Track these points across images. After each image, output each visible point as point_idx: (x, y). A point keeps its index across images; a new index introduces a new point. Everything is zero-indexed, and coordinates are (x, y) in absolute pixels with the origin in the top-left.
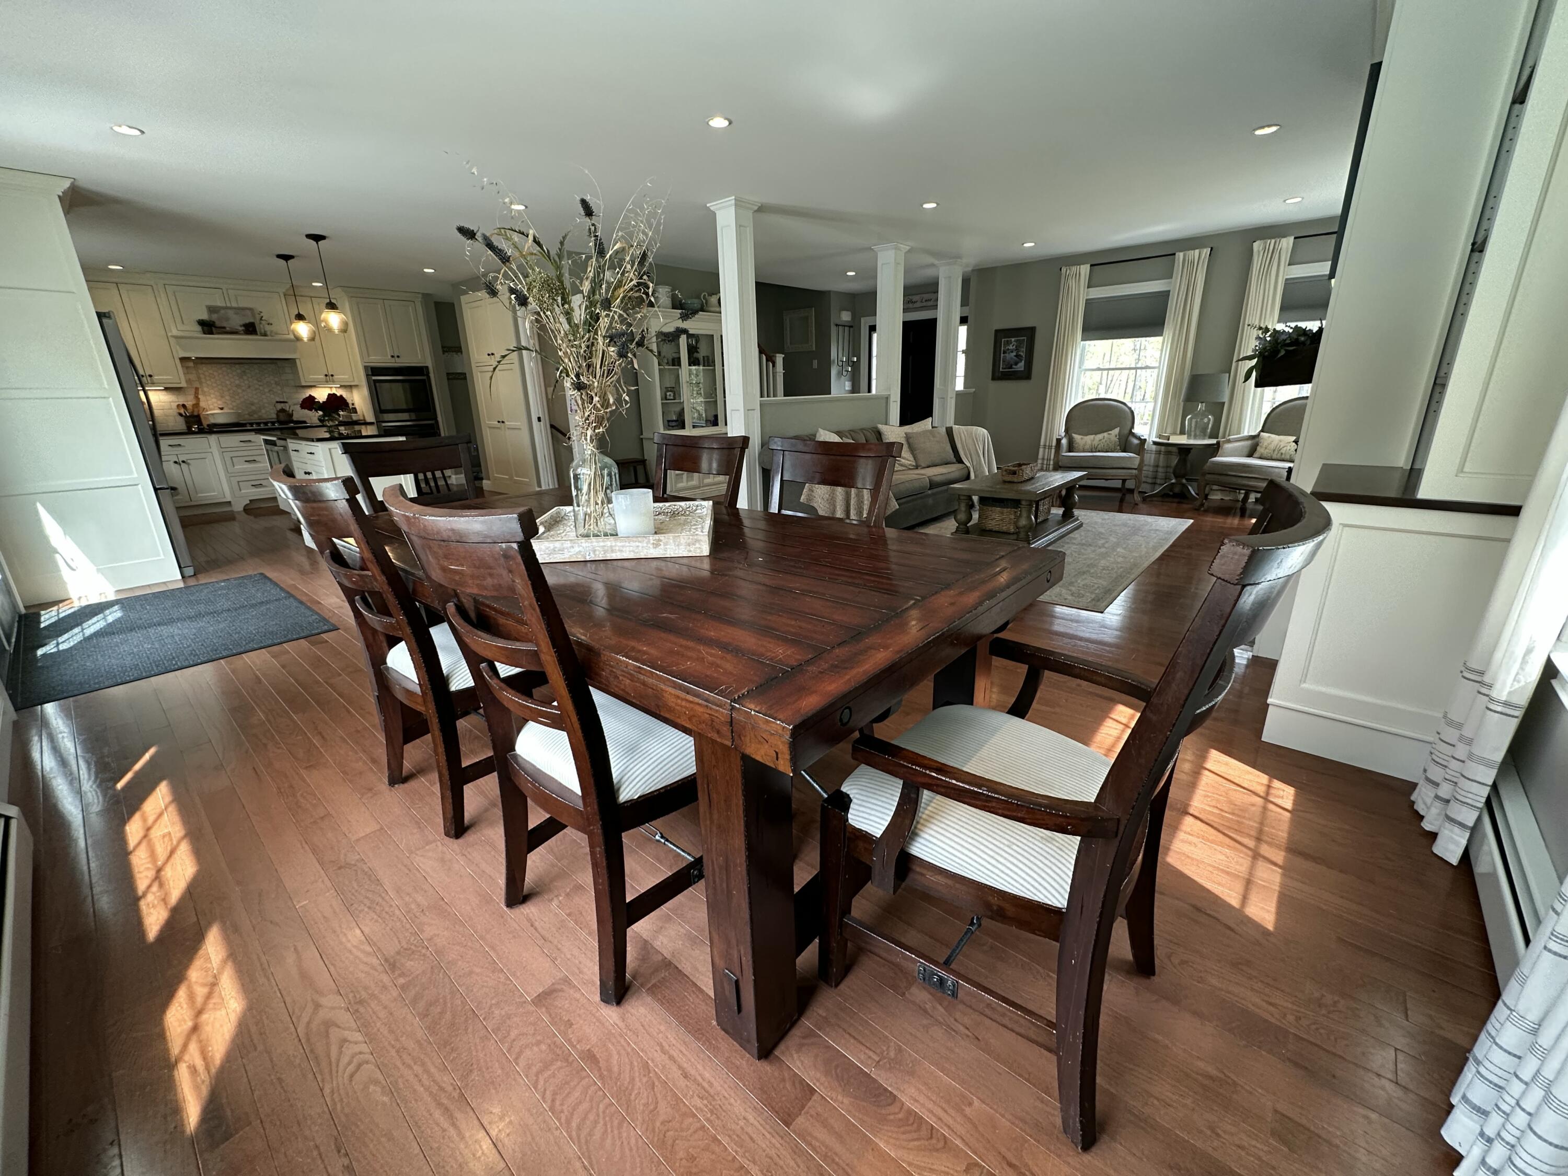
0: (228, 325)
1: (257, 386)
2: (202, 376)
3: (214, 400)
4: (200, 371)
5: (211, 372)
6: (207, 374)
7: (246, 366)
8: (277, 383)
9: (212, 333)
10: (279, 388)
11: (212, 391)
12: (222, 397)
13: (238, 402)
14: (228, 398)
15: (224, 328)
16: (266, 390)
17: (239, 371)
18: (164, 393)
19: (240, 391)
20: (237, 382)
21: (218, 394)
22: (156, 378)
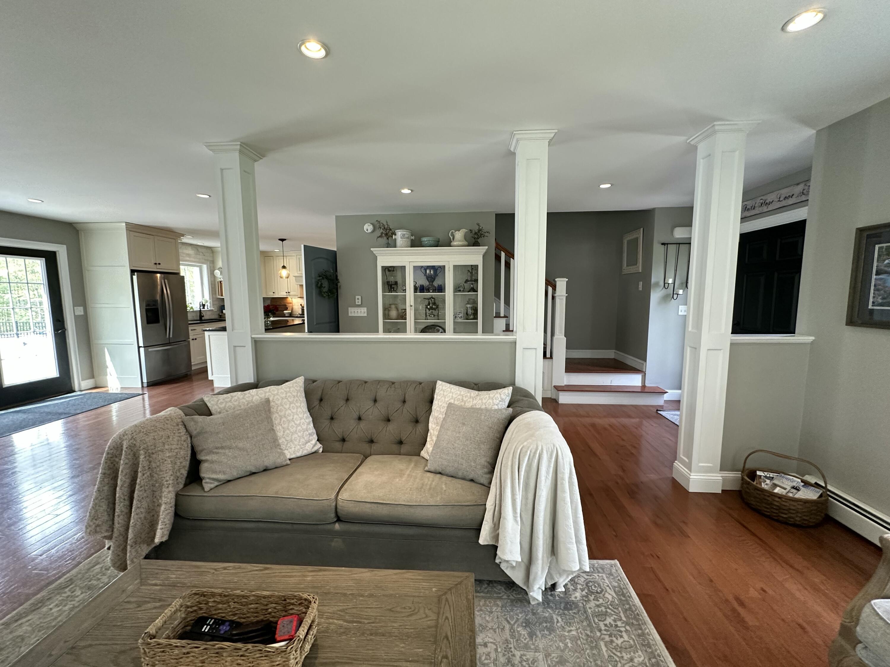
22: (291, 293)
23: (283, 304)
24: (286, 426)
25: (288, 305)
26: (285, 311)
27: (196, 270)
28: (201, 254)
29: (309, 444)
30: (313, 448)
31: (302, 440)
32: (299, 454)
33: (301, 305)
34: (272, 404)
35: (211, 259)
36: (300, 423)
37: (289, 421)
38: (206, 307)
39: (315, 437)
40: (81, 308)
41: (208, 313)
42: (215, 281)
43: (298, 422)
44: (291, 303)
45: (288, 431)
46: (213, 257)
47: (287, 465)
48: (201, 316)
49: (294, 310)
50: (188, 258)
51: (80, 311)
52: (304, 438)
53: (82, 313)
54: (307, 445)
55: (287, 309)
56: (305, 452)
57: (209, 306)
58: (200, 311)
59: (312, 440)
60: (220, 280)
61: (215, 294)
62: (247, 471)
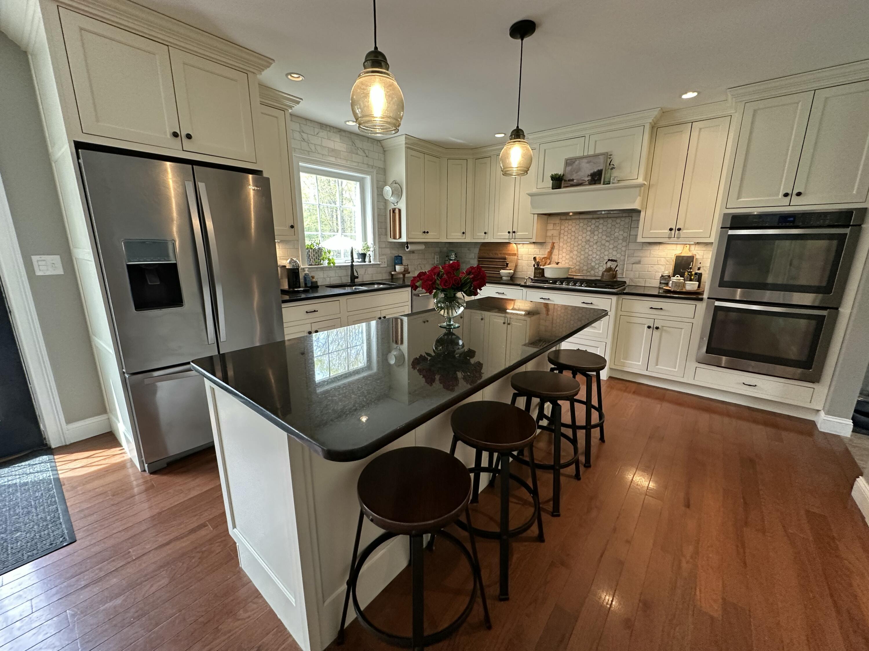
0: (576, 177)
1: (603, 242)
2: (562, 232)
3: (564, 255)
4: (563, 227)
5: (570, 227)
6: (566, 229)
7: (601, 221)
8: (624, 239)
9: (560, 187)
10: (624, 244)
11: (565, 246)
12: (571, 252)
13: (582, 257)
14: (575, 253)
15: (573, 180)
16: (611, 246)
17: (593, 226)
18: (532, 246)
19: (587, 246)
20: (588, 238)
21: (569, 248)
22: (518, 234)
23: (500, 256)
25: (509, 258)
26: (502, 271)
27: (355, 186)
28: (360, 152)
33: (535, 258)
35: (380, 164)
38: (367, 259)
40: (56, 259)
41: (370, 270)
42: (385, 208)
44: (515, 255)
46: (385, 161)
48: (353, 278)
49: (519, 268)
50: (333, 159)
51: (51, 266)
53: (60, 271)
55: (505, 266)
57: (372, 259)
58: (352, 266)
60: (393, 207)
61: (386, 235)
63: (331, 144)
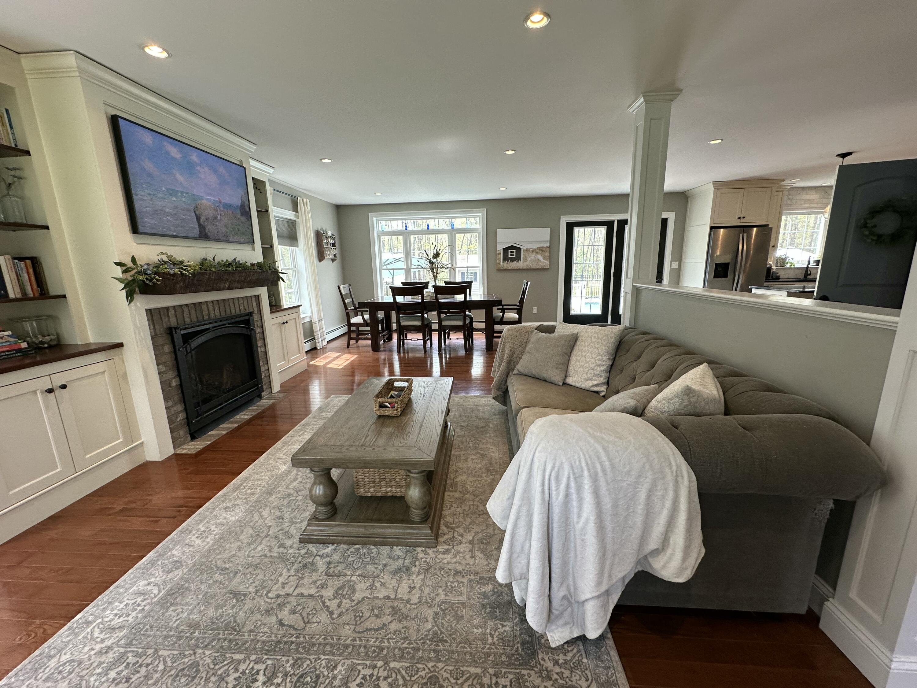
24: (579, 358)
29: (590, 382)
30: (592, 386)
31: (585, 375)
32: (578, 385)
34: (580, 338)
36: (590, 361)
37: (582, 356)
39: (602, 380)
40: (677, 263)
43: (588, 360)
45: (578, 363)
47: (559, 385)
48: (807, 275)
51: (675, 265)
52: (587, 374)
53: (677, 267)
54: (588, 382)
56: (583, 386)
58: (808, 267)
59: (595, 380)
62: (532, 374)
63: (808, 197)
